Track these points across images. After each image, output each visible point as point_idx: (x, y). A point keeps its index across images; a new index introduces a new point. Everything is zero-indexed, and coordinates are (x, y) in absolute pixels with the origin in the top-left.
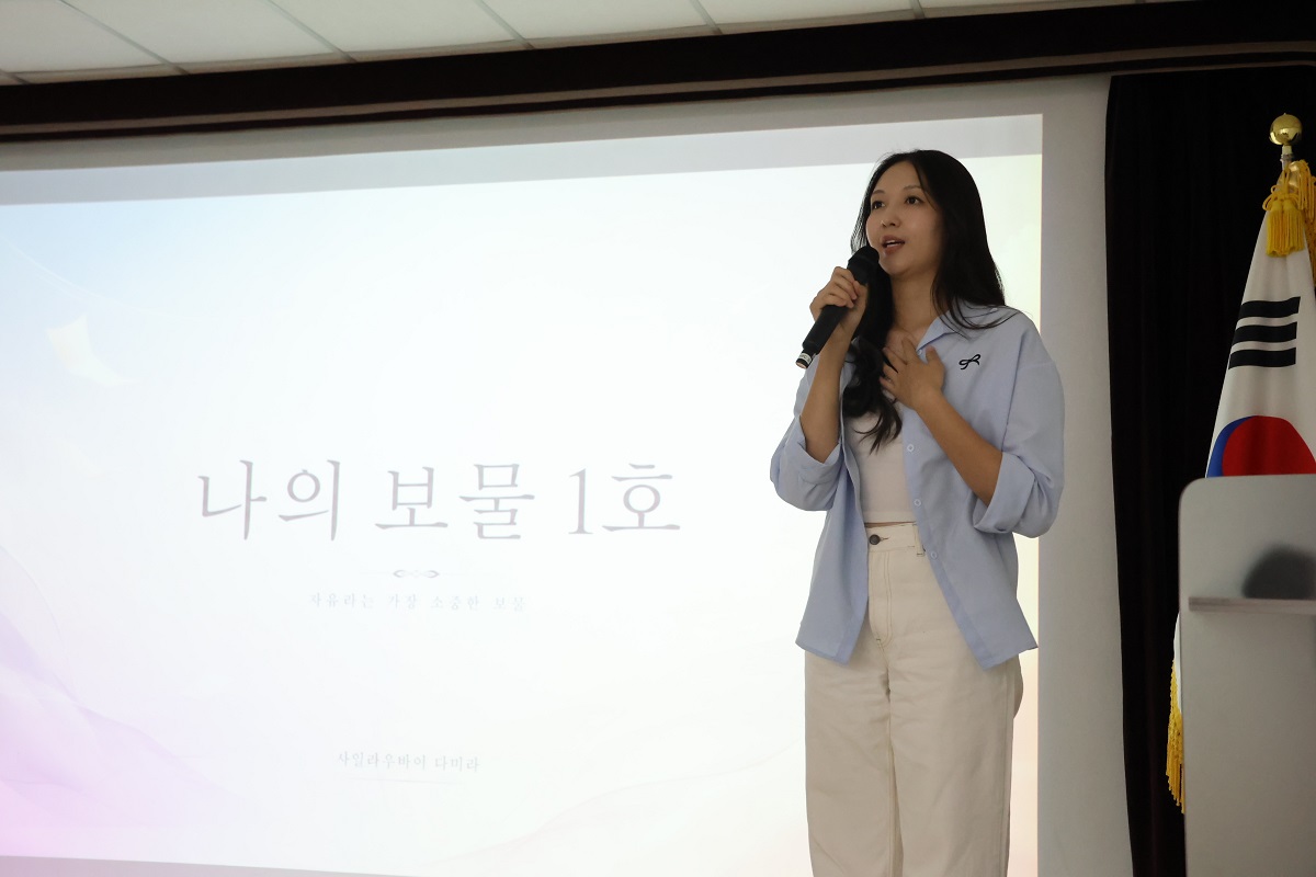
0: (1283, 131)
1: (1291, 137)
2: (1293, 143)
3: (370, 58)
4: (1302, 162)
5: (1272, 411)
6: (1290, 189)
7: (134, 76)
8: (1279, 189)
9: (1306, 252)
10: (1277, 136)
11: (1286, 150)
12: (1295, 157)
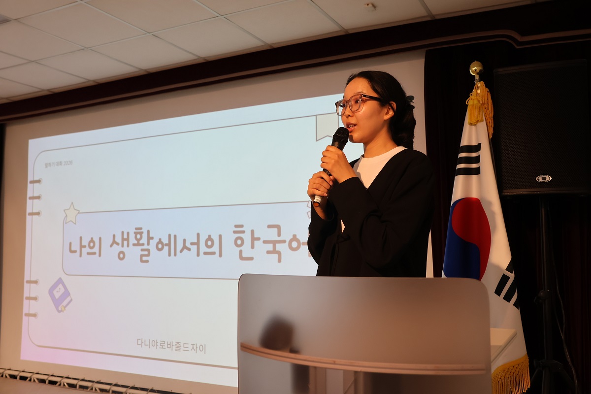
0: (475, 69)
1: (478, 71)
2: (480, 74)
3: (155, 71)
4: (482, 82)
5: (474, 195)
6: (477, 94)
7: (77, 88)
8: (473, 96)
9: (484, 123)
10: (473, 72)
11: (477, 77)
12: (480, 80)
